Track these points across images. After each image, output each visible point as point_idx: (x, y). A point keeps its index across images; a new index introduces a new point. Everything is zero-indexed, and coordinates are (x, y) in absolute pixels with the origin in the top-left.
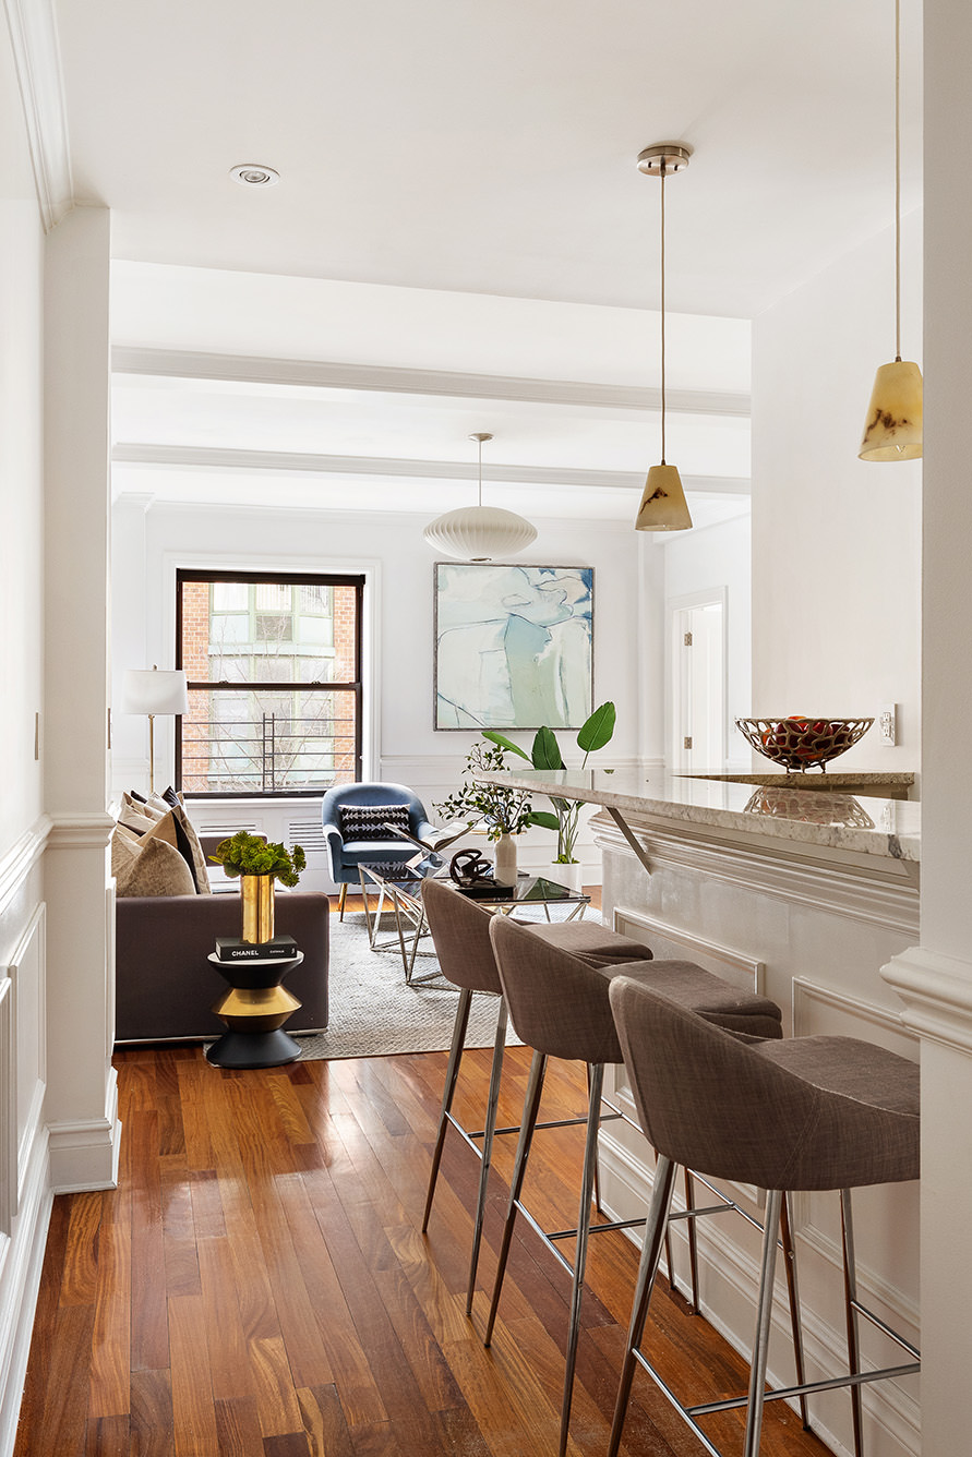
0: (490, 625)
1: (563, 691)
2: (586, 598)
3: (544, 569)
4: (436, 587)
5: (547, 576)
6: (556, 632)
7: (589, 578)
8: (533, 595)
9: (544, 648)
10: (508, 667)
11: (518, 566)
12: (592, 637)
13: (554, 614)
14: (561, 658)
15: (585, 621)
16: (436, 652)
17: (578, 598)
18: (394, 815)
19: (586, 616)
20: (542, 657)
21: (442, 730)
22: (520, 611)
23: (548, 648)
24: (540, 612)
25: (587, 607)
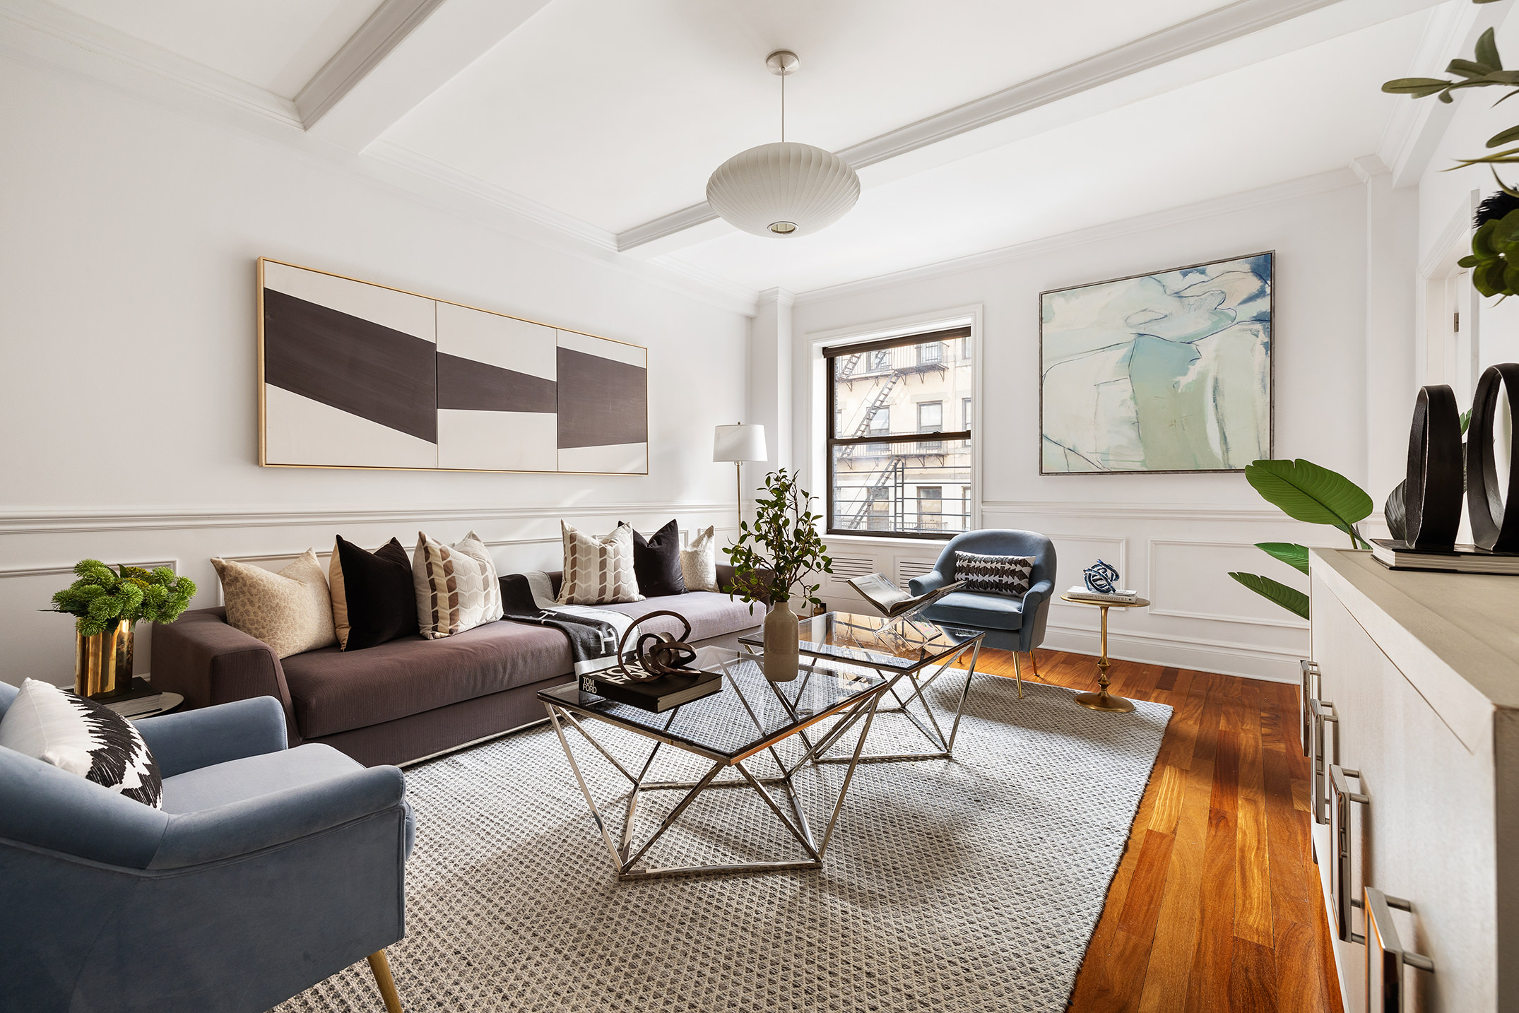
0: (1108, 353)
1: (1220, 422)
2: (1261, 293)
3: (1186, 270)
4: (1041, 319)
5: (1194, 277)
6: (1208, 348)
7: (1265, 266)
8: (1172, 304)
9: (1188, 369)
10: (1134, 398)
11: (1148, 275)
12: (1270, 347)
13: (1204, 324)
14: (1216, 380)
15: (1258, 326)
16: (1041, 390)
17: (1245, 297)
18: (1007, 566)
19: (1259, 319)
20: (1184, 381)
21: (1048, 474)
22: (1155, 329)
23: (1194, 371)
24: (1185, 323)
25: (1263, 305)
